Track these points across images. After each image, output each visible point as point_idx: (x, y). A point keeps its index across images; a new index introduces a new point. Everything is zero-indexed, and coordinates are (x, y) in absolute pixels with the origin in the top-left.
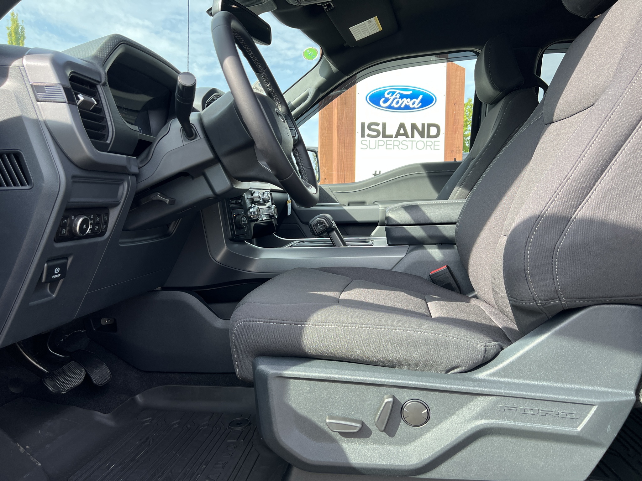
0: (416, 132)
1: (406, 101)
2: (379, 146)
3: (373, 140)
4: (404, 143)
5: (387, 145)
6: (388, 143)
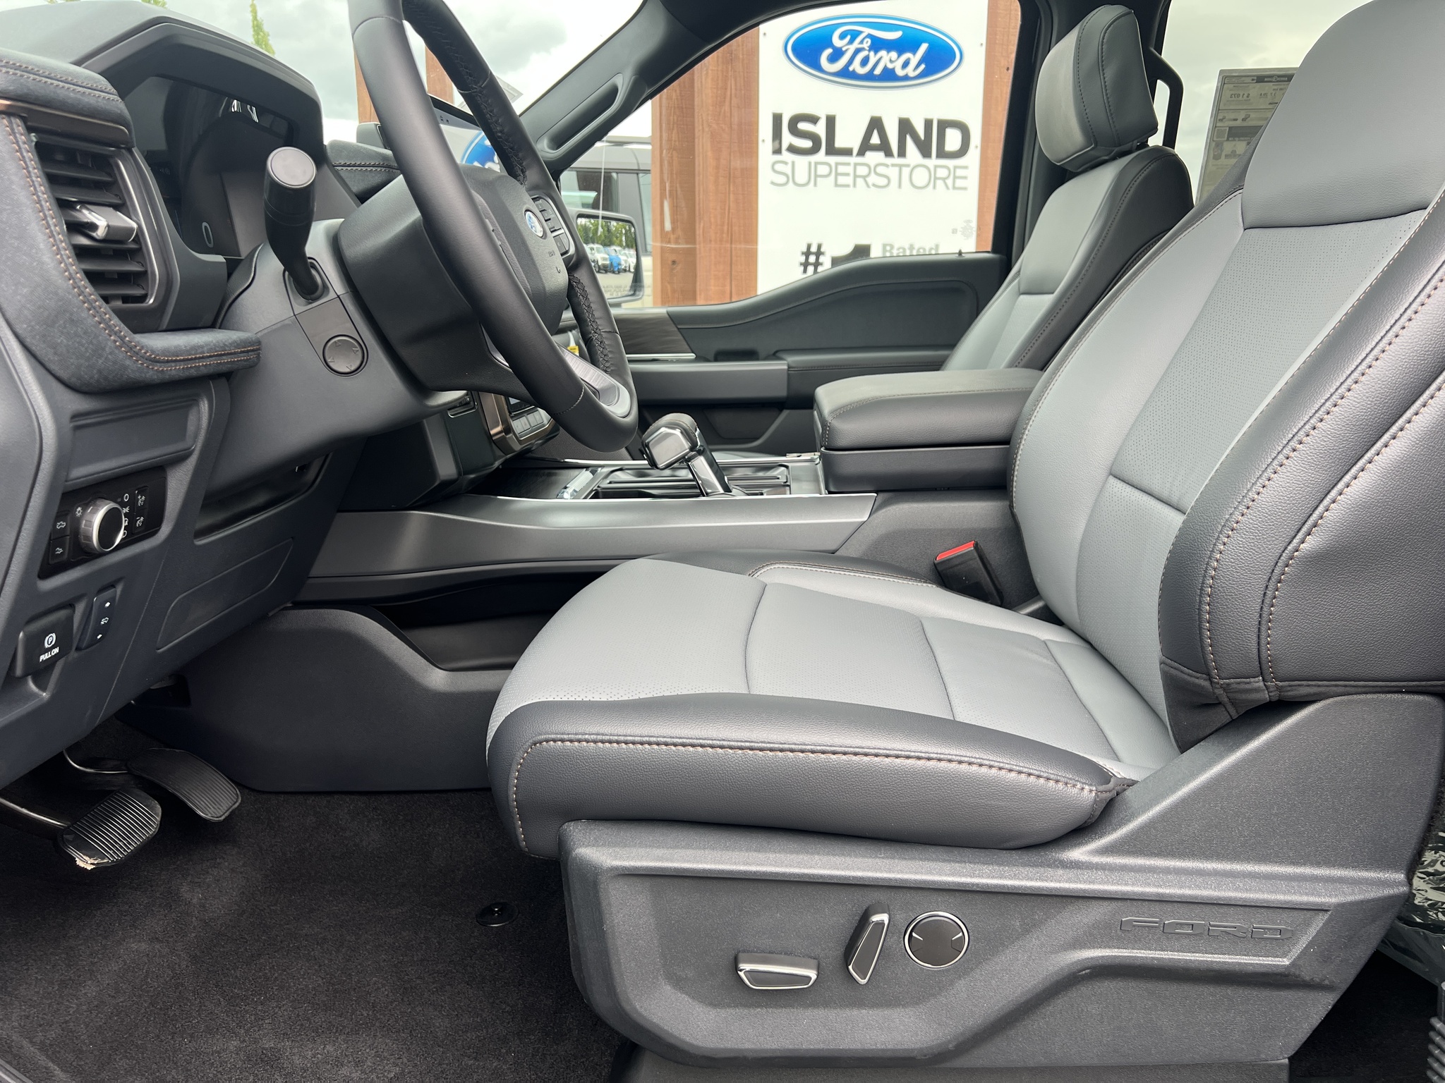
0: (910, 144)
1: (887, 59)
2: (819, 179)
3: (802, 161)
4: (880, 170)
5: (837, 174)
6: (841, 169)
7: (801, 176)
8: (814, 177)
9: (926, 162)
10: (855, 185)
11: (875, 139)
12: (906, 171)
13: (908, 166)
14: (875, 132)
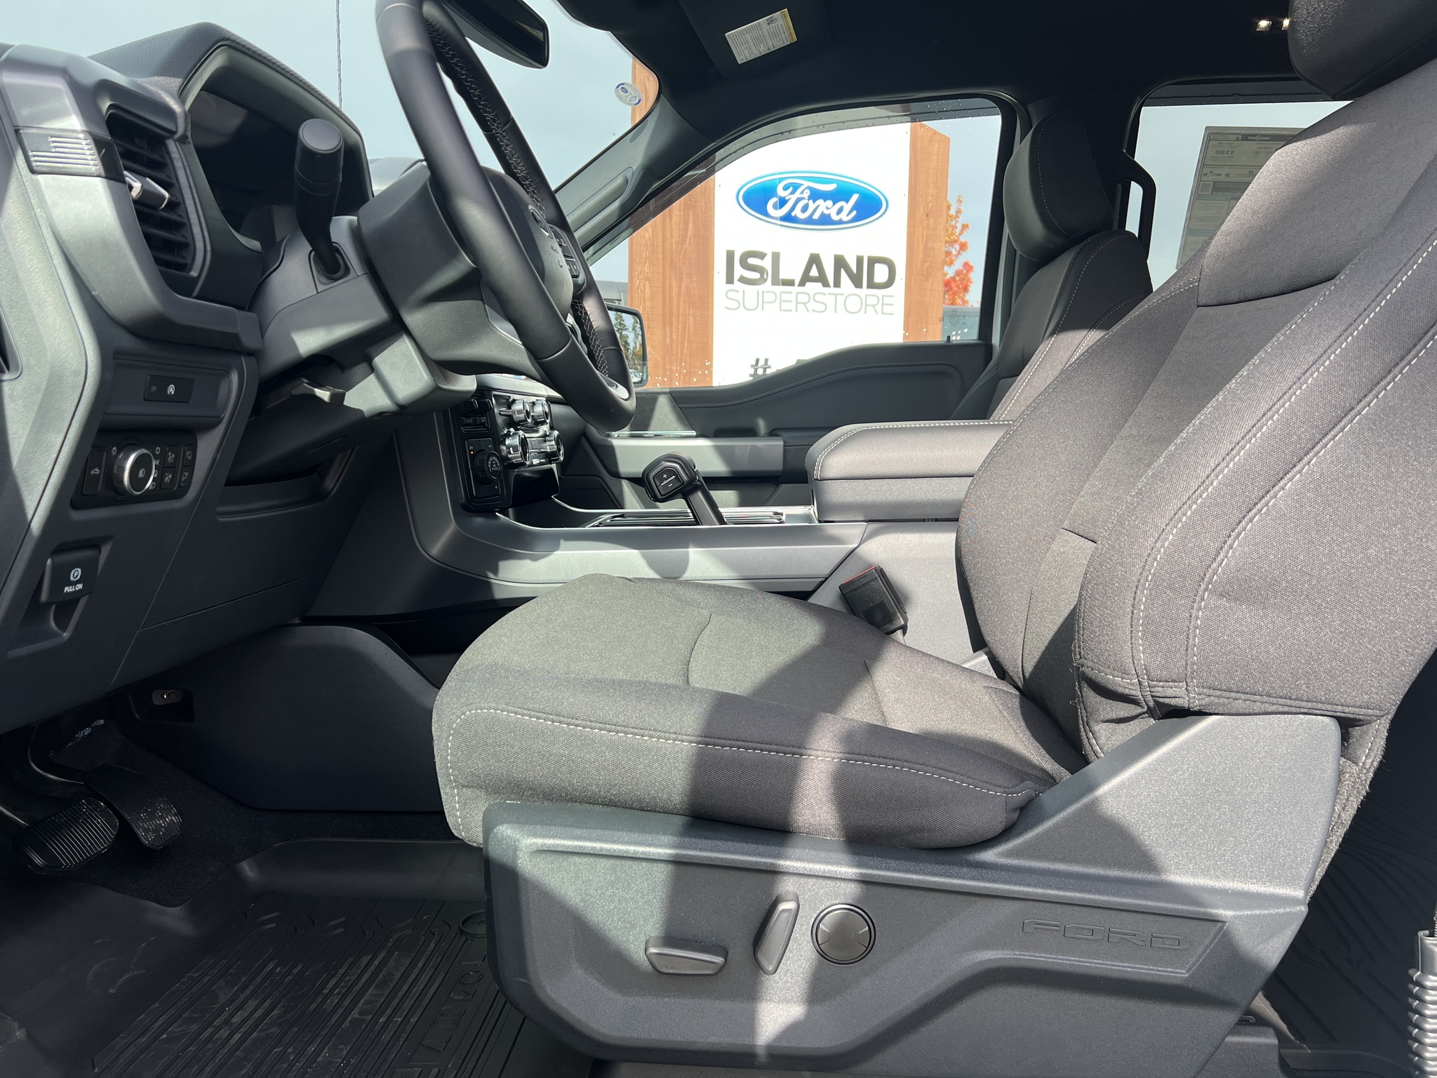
0: (844, 277)
1: (824, 206)
2: (765, 305)
3: (751, 290)
4: (818, 298)
5: (781, 301)
6: (785, 297)
7: (751, 303)
8: (761, 303)
9: (858, 291)
10: (796, 311)
11: (814, 272)
12: (841, 299)
13: (843, 294)
14: (814, 266)
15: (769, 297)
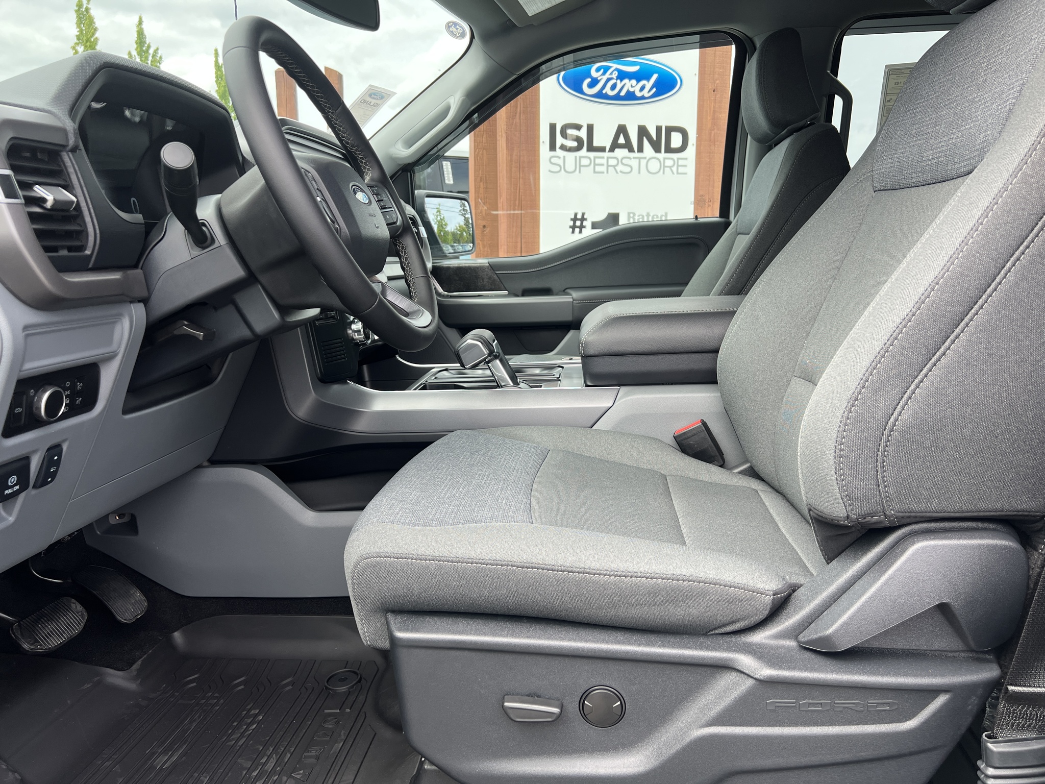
0: (646, 142)
1: (630, 85)
3: (571, 156)
4: (624, 161)
5: (595, 165)
6: (598, 161)
7: (570, 166)
8: (579, 166)
9: (658, 155)
10: (607, 172)
11: (622, 140)
12: (643, 162)
13: (645, 158)
14: (622, 135)
15: (585, 162)
